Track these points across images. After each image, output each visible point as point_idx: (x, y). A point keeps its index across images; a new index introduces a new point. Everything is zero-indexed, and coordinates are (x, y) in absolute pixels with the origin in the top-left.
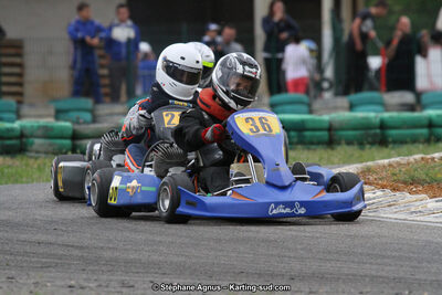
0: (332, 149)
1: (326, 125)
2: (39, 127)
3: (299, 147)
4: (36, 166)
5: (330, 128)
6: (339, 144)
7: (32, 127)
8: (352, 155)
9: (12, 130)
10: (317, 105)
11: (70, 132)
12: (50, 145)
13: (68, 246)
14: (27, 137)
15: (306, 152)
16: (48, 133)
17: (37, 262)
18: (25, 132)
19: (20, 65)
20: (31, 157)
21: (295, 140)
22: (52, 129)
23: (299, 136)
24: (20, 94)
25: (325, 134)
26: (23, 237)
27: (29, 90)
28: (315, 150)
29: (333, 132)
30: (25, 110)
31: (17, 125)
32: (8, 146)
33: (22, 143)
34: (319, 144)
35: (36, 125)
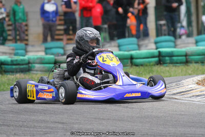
0: (188, 66)
1: (184, 54)
2: (37, 59)
3: (171, 65)
4: (36, 78)
5: (186, 55)
6: (191, 63)
7: (34, 58)
8: (198, 69)
9: (24, 60)
10: (179, 42)
11: (53, 61)
12: (43, 67)
13: (56, 122)
15: (174, 68)
16: (42, 61)
17: (41, 131)
18: (31, 61)
19: (27, 25)
20: (34, 74)
21: (168, 61)
22: (44, 59)
23: (170, 60)
24: (27, 40)
25: (184, 58)
26: (33, 118)
27: (31, 38)
28: (179, 66)
29: (188, 57)
30: (29, 48)
31: (26, 58)
33: (29, 67)
34: (181, 63)
35: (36, 57)
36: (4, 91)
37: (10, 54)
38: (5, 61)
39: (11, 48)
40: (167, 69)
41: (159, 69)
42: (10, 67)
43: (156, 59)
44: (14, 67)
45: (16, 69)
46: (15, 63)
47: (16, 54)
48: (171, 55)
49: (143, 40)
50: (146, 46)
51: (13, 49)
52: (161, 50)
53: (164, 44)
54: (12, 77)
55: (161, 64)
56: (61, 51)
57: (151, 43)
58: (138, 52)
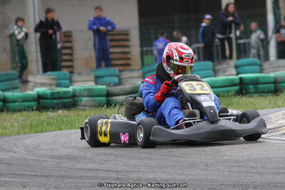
0: (277, 95)
1: (273, 80)
2: (85, 89)
3: (256, 95)
4: (84, 115)
5: (275, 82)
6: (282, 92)
7: (80, 89)
9: (68, 92)
10: (266, 65)
11: (105, 92)
12: (93, 101)
14: (77, 97)
15: (260, 98)
16: (90, 93)
18: (77, 93)
19: (71, 48)
20: (81, 110)
21: (252, 90)
22: (93, 90)
23: (254, 88)
24: (72, 67)
25: (272, 86)
27: (77, 64)
28: (266, 96)
29: (277, 84)
30: (75, 77)
31: (71, 89)
32: (65, 103)
33: (74, 100)
34: (268, 92)
35: (83, 88)
36: (43, 132)
37: (51, 85)
38: (43, 94)
39: (52, 77)
40: (251, 100)
41: (241, 101)
42: (50, 101)
43: (237, 88)
44: (55, 101)
45: (58, 104)
46: (56, 96)
47: (58, 85)
48: (256, 82)
49: (220, 63)
50: (225, 71)
51: (54, 79)
52: (242, 76)
53: (247, 68)
54: (53, 114)
55: (242, 94)
56: (116, 80)
57: (231, 67)
58: (213, 78)
